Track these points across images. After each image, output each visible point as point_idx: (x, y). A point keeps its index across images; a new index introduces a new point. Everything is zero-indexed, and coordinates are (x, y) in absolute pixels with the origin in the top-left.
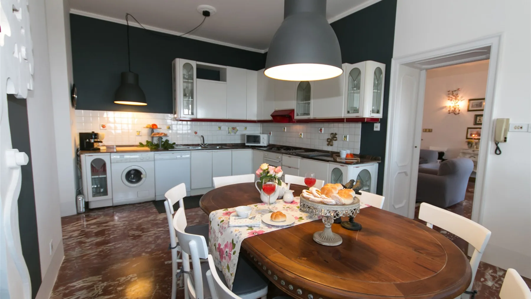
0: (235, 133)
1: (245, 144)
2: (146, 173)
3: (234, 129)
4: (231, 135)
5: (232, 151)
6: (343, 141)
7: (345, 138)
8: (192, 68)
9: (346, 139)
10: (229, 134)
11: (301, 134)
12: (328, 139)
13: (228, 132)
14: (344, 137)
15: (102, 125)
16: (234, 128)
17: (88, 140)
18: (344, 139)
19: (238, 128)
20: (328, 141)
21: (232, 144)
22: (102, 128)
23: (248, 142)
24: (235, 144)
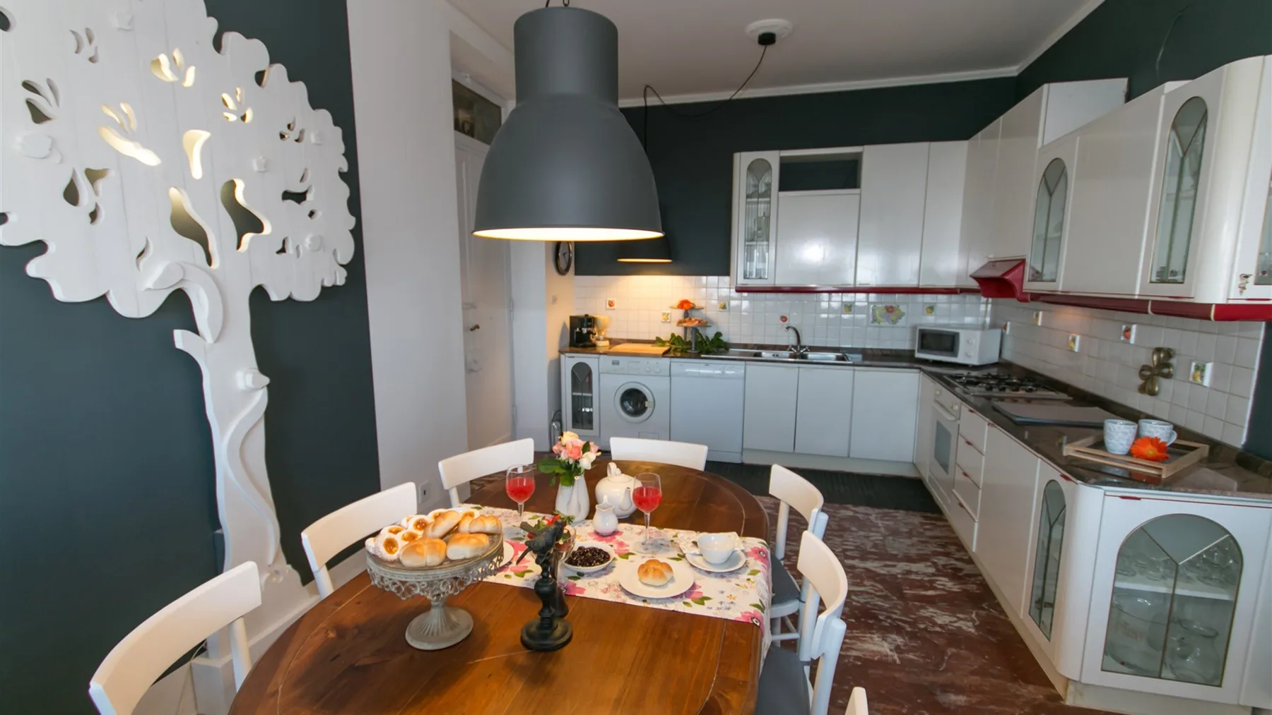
0: (894, 322)
1: (913, 351)
2: (653, 396)
3: (890, 310)
4: (880, 327)
6: (1191, 382)
7: (1199, 373)
9: (1202, 377)
10: (876, 324)
11: (1074, 340)
12: (1144, 368)
13: (871, 320)
14: (1197, 368)
15: (609, 301)
16: (892, 307)
17: (578, 330)
18: (1194, 378)
19: (903, 308)
20: (1142, 376)
21: (881, 350)
22: (608, 306)
23: (923, 347)
24: (891, 350)
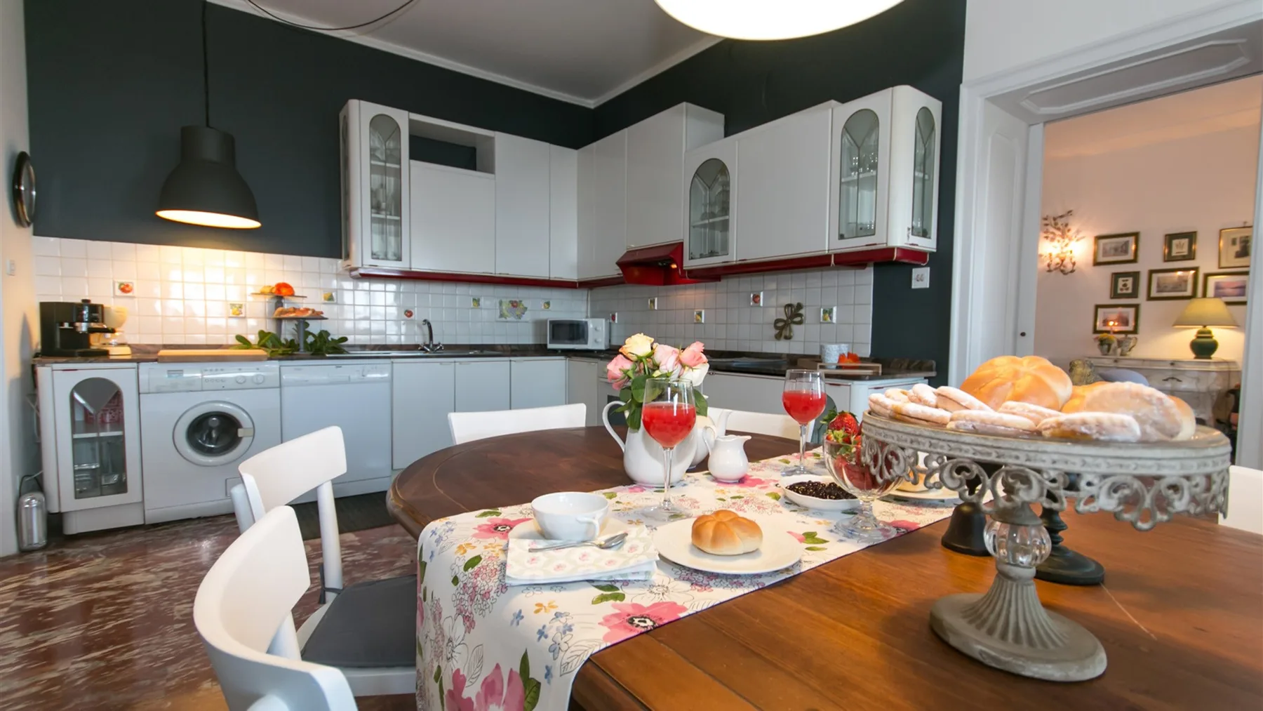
0: (519, 317)
1: (546, 345)
2: (253, 423)
3: (514, 304)
4: (507, 322)
5: (510, 361)
6: (821, 323)
7: (827, 315)
8: (398, 128)
9: (831, 318)
10: (503, 319)
11: (700, 314)
12: (777, 321)
13: (498, 314)
14: (825, 312)
15: (121, 284)
16: (516, 302)
17: (66, 325)
18: (825, 319)
19: (525, 303)
20: (776, 327)
21: (510, 345)
22: (119, 293)
23: (555, 338)
24: (518, 345)
